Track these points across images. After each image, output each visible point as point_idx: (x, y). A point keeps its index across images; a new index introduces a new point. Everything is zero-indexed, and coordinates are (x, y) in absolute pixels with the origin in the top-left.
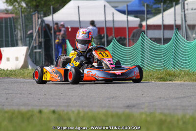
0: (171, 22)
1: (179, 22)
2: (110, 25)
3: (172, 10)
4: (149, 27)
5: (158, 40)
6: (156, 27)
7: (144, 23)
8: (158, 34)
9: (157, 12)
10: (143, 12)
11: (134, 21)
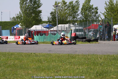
0: (56, 30)
1: (57, 30)
2: (42, 30)
3: (56, 27)
4: (51, 31)
5: (52, 34)
6: (52, 31)
7: (50, 30)
8: (53, 32)
9: (52, 27)
10: (49, 28)
11: (47, 29)
